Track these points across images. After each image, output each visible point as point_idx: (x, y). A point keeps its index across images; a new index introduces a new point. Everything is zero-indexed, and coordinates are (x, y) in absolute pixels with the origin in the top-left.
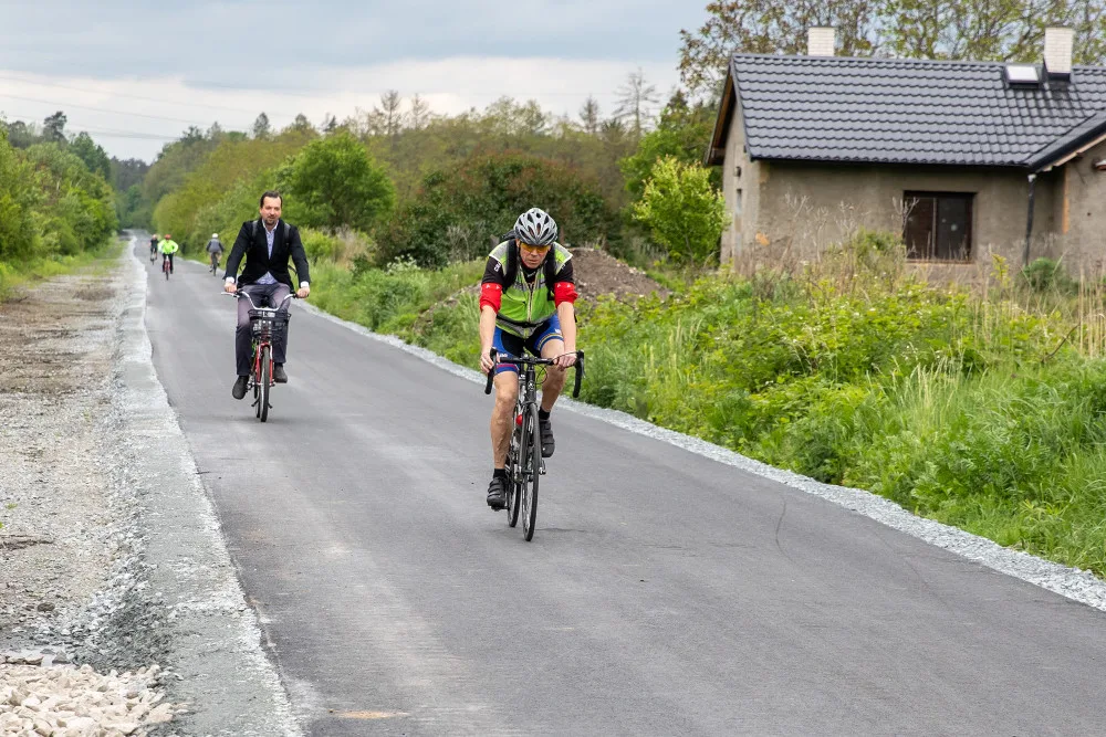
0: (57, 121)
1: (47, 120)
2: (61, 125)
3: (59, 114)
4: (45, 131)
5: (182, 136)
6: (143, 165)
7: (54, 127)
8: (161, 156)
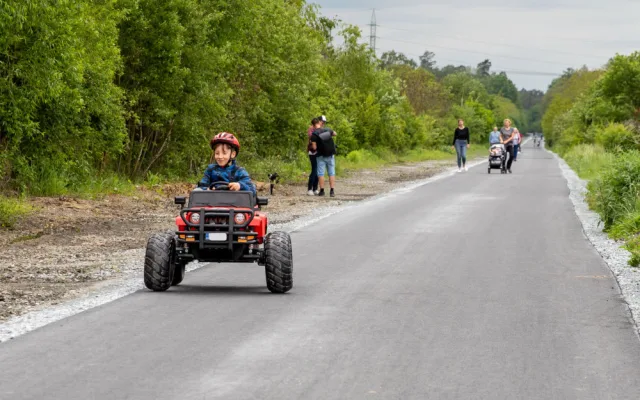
0: (485, 65)
1: (479, 65)
2: (488, 67)
3: (486, 61)
4: (478, 71)
5: (563, 74)
6: (541, 94)
7: (483, 69)
8: (550, 87)
